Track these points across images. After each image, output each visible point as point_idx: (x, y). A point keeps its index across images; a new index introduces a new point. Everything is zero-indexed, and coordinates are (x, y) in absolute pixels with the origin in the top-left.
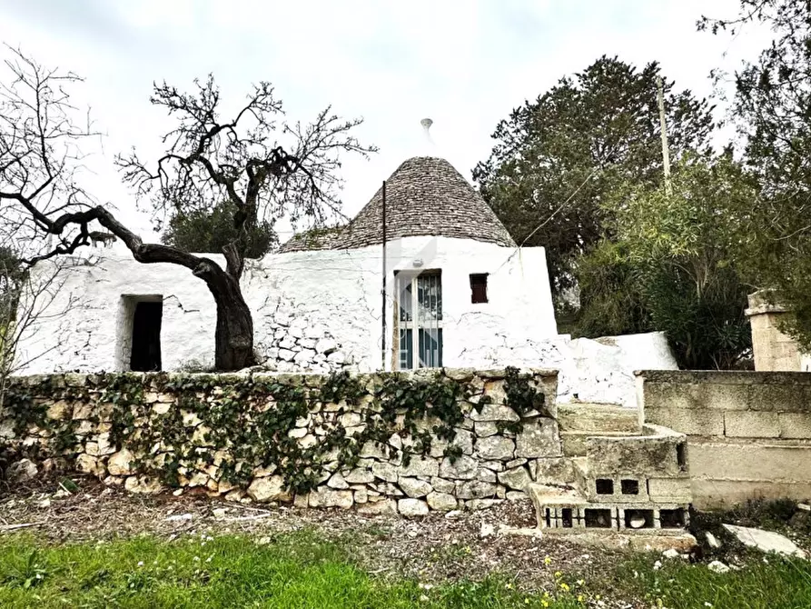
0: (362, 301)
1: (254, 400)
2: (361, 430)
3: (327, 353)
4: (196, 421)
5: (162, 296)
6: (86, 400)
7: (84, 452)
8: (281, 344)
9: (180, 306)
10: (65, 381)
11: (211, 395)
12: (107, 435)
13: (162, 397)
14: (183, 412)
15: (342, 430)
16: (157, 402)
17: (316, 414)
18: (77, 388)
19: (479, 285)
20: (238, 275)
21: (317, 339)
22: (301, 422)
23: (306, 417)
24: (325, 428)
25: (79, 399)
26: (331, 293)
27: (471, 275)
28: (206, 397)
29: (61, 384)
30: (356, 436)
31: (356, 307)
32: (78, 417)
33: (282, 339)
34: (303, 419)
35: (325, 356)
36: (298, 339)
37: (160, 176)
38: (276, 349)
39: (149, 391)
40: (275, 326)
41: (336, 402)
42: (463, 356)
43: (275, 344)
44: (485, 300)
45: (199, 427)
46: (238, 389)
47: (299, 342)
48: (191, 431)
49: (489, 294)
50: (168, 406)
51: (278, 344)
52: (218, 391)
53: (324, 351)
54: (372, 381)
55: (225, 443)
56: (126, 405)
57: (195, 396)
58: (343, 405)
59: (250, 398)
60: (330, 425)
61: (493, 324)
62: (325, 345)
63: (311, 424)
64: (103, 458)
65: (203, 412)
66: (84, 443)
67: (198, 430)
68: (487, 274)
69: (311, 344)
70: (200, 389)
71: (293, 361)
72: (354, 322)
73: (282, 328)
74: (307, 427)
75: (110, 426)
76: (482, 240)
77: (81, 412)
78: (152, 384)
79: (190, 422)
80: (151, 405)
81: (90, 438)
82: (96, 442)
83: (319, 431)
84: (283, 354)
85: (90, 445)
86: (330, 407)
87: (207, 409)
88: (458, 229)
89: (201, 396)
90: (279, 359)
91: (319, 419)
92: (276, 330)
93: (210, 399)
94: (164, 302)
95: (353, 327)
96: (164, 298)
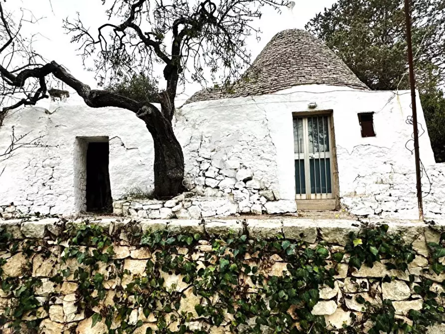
0: (268, 137)
2: (417, 306)
3: (245, 181)
4: (181, 286)
5: (108, 137)
6: (46, 255)
7: (48, 317)
8: (207, 174)
9: (123, 145)
10: (21, 232)
11: (196, 251)
12: (73, 298)
13: (135, 253)
14: (163, 274)
15: (388, 305)
16: (130, 258)
17: (342, 280)
18: (34, 240)
19: (366, 122)
20: (170, 118)
21: (235, 169)
22: (326, 292)
23: (333, 287)
24: (360, 300)
25: (39, 253)
26: (241, 131)
27: (359, 114)
28: (190, 253)
29: (17, 235)
30: (411, 314)
31: (263, 142)
32: (38, 275)
33: (207, 170)
34: (329, 289)
35: (243, 183)
36: (220, 169)
37: (100, 41)
38: (202, 178)
39: (119, 245)
40: (200, 159)
41: (370, 265)
42: (356, 181)
43: (201, 174)
44: (373, 135)
45: (186, 292)
46: (232, 246)
47: (221, 172)
48: (176, 297)
49: (376, 129)
50: (144, 264)
51: (204, 174)
52: (205, 246)
53: (242, 179)
55: (222, 318)
56: (92, 262)
57: (176, 252)
58: (379, 270)
59: (248, 257)
60: (366, 296)
61: (381, 154)
62: (243, 174)
63: (340, 296)
64: (70, 325)
65: (189, 272)
66: (47, 307)
67: (185, 296)
68: (373, 113)
69: (231, 173)
70: (182, 245)
71: (218, 187)
72: (263, 155)
73: (206, 160)
74: (335, 298)
75: (75, 288)
76: (355, 87)
77: (42, 268)
78: (122, 236)
79: (174, 286)
80: (123, 261)
81: (54, 300)
82: (61, 305)
83: (352, 304)
84: (209, 182)
85: (54, 310)
86: (363, 272)
87: (194, 269)
88: (336, 79)
89: (184, 251)
90: (206, 186)
91: (349, 287)
92: (201, 162)
93: (195, 257)
94: (110, 142)
95: (261, 159)
96: (110, 138)
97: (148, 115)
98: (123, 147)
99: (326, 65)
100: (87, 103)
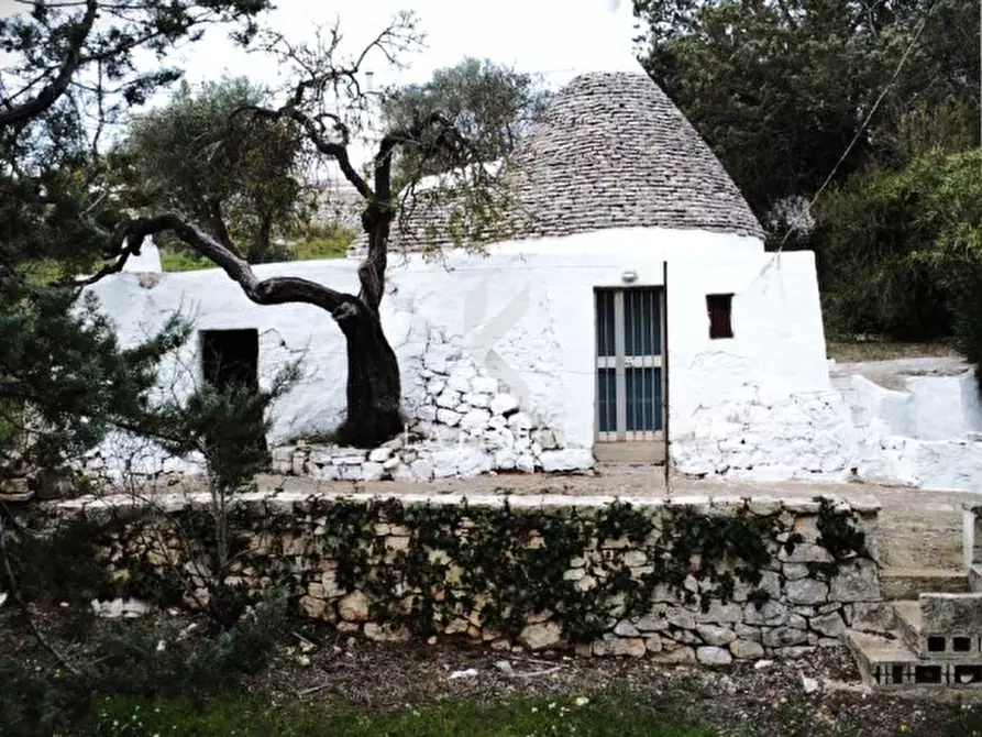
0: (548, 333)
1: (514, 535)
2: (650, 570)
3: (507, 415)
4: (445, 560)
5: (256, 330)
6: (297, 533)
7: (307, 594)
8: (440, 401)
9: (283, 344)
10: (267, 509)
11: (459, 527)
12: (331, 574)
13: (396, 530)
14: (427, 548)
15: (627, 570)
16: (390, 535)
17: (592, 551)
18: (282, 518)
19: (720, 307)
21: (490, 393)
22: (577, 562)
23: (582, 556)
24: (605, 567)
25: (287, 531)
27: (708, 297)
28: (453, 529)
29: (262, 512)
30: (643, 577)
31: (539, 342)
32: (291, 553)
33: (440, 394)
34: (579, 558)
35: (503, 419)
36: (462, 393)
38: (432, 410)
39: (378, 522)
40: (427, 373)
41: (616, 538)
42: (696, 416)
43: (429, 400)
44: (728, 333)
45: (450, 565)
47: (465, 398)
48: (441, 570)
49: (735, 324)
50: (406, 541)
51: (434, 402)
52: (468, 523)
53: (502, 412)
54: (659, 514)
55: (485, 586)
56: (353, 541)
57: (439, 529)
58: (623, 542)
59: (508, 532)
60: (610, 564)
61: (740, 369)
62: (505, 402)
63: (589, 564)
64: (331, 601)
65: (451, 547)
66: (305, 584)
67: (449, 569)
68: (732, 295)
69: (482, 401)
70: (445, 521)
71: (457, 426)
73: (437, 377)
74: (584, 566)
75: (335, 565)
76: (717, 229)
77: (292, 546)
78: (380, 513)
79: (438, 560)
80: (383, 537)
81: (312, 577)
82: (320, 582)
83: (599, 571)
84: (443, 415)
85: (313, 587)
86: (609, 544)
87: (457, 544)
89: (447, 528)
90: (437, 422)
91: (597, 557)
92: (428, 379)
93: (458, 533)
94: (261, 339)
95: (536, 372)
96: (260, 333)
97: (351, 318)
98: (283, 348)
99: (668, 177)
100: (253, 298)
